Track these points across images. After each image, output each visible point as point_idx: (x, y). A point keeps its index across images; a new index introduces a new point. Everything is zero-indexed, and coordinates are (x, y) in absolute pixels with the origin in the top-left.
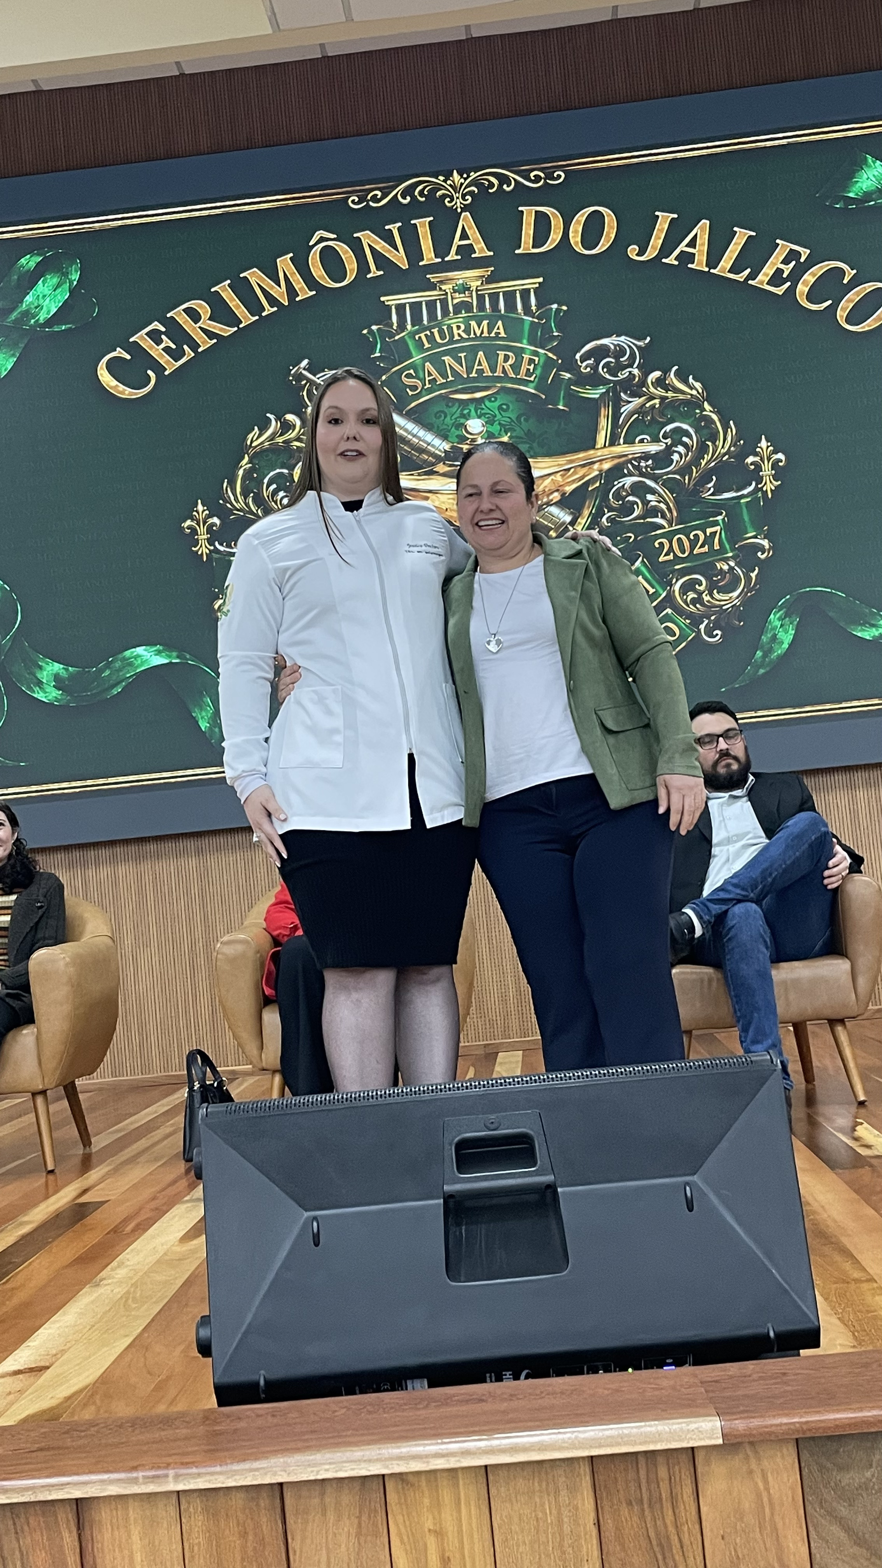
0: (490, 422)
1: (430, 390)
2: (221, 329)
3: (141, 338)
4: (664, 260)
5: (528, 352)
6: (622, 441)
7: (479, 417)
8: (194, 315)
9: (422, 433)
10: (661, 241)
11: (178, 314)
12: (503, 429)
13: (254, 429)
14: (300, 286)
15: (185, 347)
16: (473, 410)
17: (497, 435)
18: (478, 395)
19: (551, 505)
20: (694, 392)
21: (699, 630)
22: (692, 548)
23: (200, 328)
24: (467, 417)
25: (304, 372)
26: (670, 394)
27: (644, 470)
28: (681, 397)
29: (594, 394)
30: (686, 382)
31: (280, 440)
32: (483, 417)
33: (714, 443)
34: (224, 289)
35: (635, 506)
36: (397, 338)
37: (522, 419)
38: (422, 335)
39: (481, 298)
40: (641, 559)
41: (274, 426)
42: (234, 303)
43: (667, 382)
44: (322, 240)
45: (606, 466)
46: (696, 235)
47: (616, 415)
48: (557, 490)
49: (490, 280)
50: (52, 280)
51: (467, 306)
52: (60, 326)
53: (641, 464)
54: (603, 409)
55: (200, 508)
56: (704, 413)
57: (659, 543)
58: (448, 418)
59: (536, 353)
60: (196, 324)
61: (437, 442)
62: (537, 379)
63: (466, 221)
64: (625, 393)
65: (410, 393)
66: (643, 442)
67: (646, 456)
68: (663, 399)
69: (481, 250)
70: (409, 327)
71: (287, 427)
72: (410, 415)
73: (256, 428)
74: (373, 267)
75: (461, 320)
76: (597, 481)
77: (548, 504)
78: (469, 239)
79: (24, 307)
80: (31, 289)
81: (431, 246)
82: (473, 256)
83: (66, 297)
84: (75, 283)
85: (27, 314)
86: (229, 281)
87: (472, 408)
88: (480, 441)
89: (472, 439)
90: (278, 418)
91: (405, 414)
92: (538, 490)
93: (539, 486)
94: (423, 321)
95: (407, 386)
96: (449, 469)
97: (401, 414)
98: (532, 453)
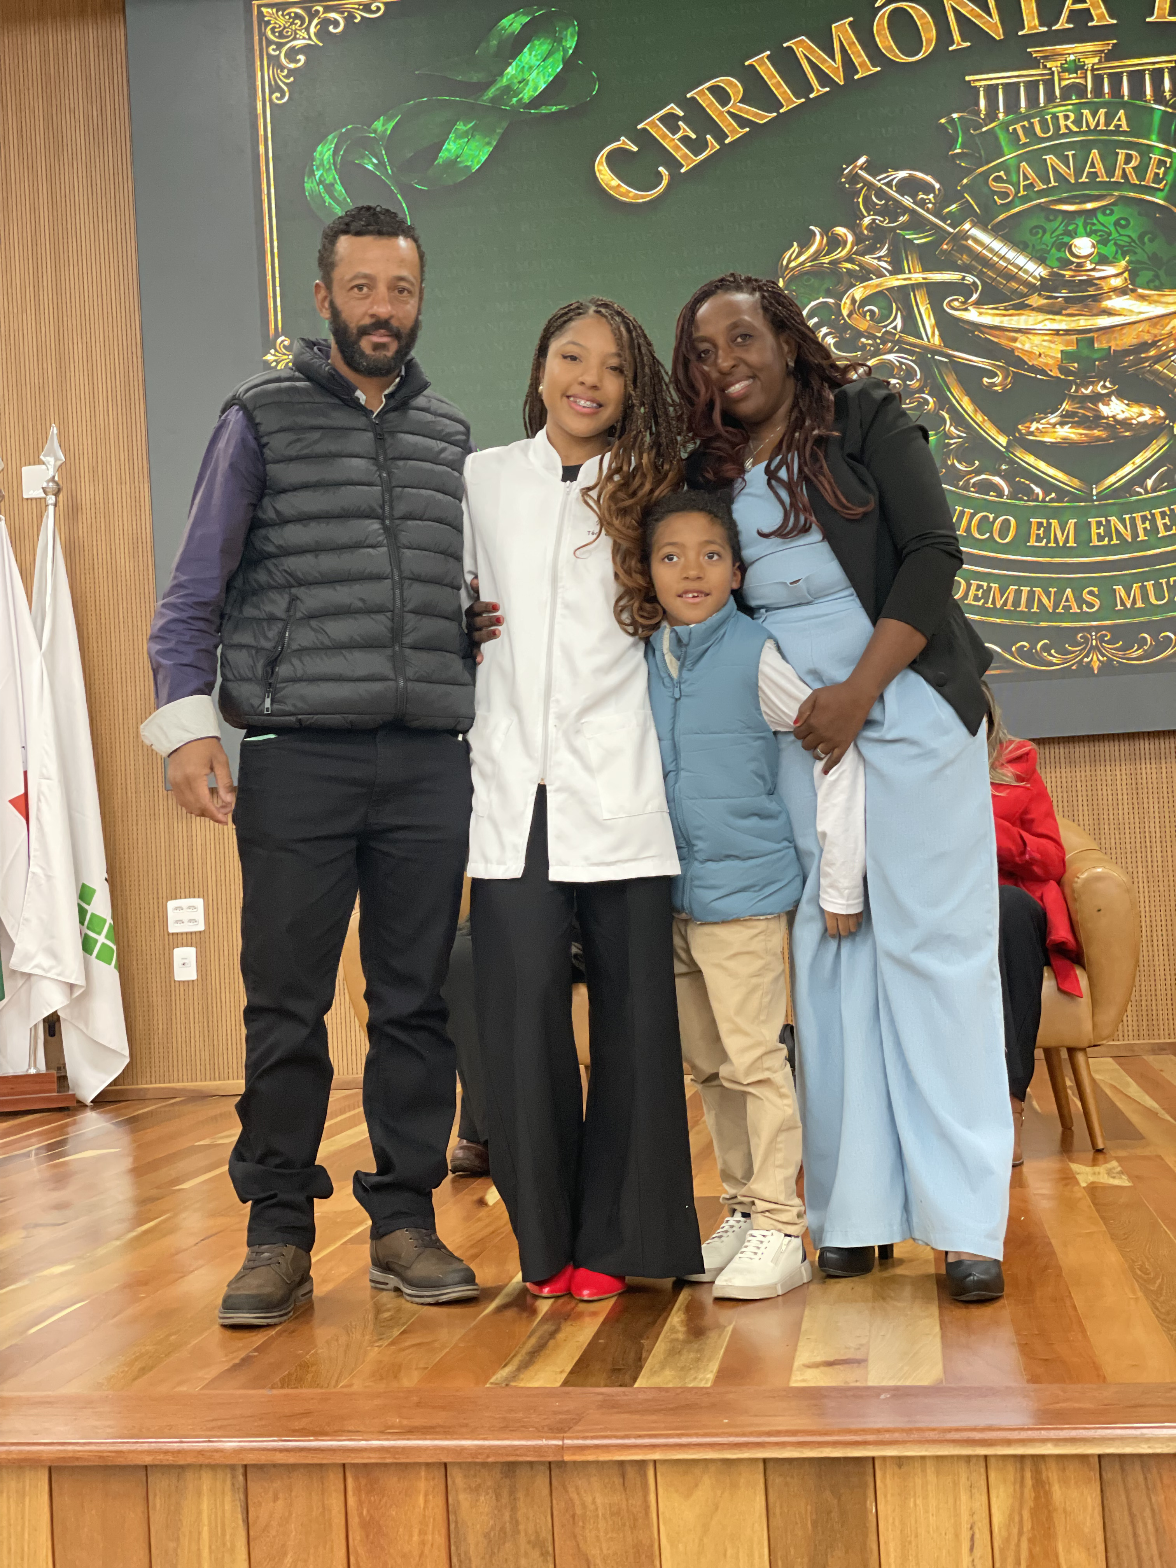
0: (1104, 241)
1: (1025, 199)
2: (756, 115)
3: (652, 124)
5: (1157, 151)
7: (1089, 235)
8: (721, 95)
9: (1011, 255)
11: (701, 94)
12: (1120, 252)
13: (793, 245)
14: (860, 60)
15: (708, 137)
16: (1081, 224)
17: (1111, 258)
18: (1089, 206)
23: (729, 112)
24: (1073, 234)
25: (859, 171)
31: (826, 259)
32: (1094, 235)
34: (762, 63)
36: (984, 129)
38: (1018, 127)
39: (1098, 81)
41: (818, 241)
42: (774, 81)
49: (1111, 56)
50: (542, 47)
51: (1080, 90)
52: (549, 107)
58: (1047, 236)
59: (1168, 154)
60: (723, 107)
61: (1031, 266)
62: (1167, 188)
65: (999, 202)
69: (1101, 16)
70: (1001, 116)
71: (835, 243)
72: (997, 231)
73: (795, 244)
74: (957, 37)
75: (1070, 107)
78: (1085, 2)
79: (504, 81)
80: (514, 58)
81: (1035, 10)
82: (1090, 24)
83: (558, 70)
84: (571, 51)
85: (508, 90)
86: (768, 53)
87: (1080, 222)
88: (1089, 266)
89: (1078, 263)
90: (825, 231)
91: (992, 229)
92: (1163, 332)
93: (1164, 327)
94: (1020, 108)
95: (996, 193)
96: (1045, 301)
97: (985, 229)
98: (1157, 283)
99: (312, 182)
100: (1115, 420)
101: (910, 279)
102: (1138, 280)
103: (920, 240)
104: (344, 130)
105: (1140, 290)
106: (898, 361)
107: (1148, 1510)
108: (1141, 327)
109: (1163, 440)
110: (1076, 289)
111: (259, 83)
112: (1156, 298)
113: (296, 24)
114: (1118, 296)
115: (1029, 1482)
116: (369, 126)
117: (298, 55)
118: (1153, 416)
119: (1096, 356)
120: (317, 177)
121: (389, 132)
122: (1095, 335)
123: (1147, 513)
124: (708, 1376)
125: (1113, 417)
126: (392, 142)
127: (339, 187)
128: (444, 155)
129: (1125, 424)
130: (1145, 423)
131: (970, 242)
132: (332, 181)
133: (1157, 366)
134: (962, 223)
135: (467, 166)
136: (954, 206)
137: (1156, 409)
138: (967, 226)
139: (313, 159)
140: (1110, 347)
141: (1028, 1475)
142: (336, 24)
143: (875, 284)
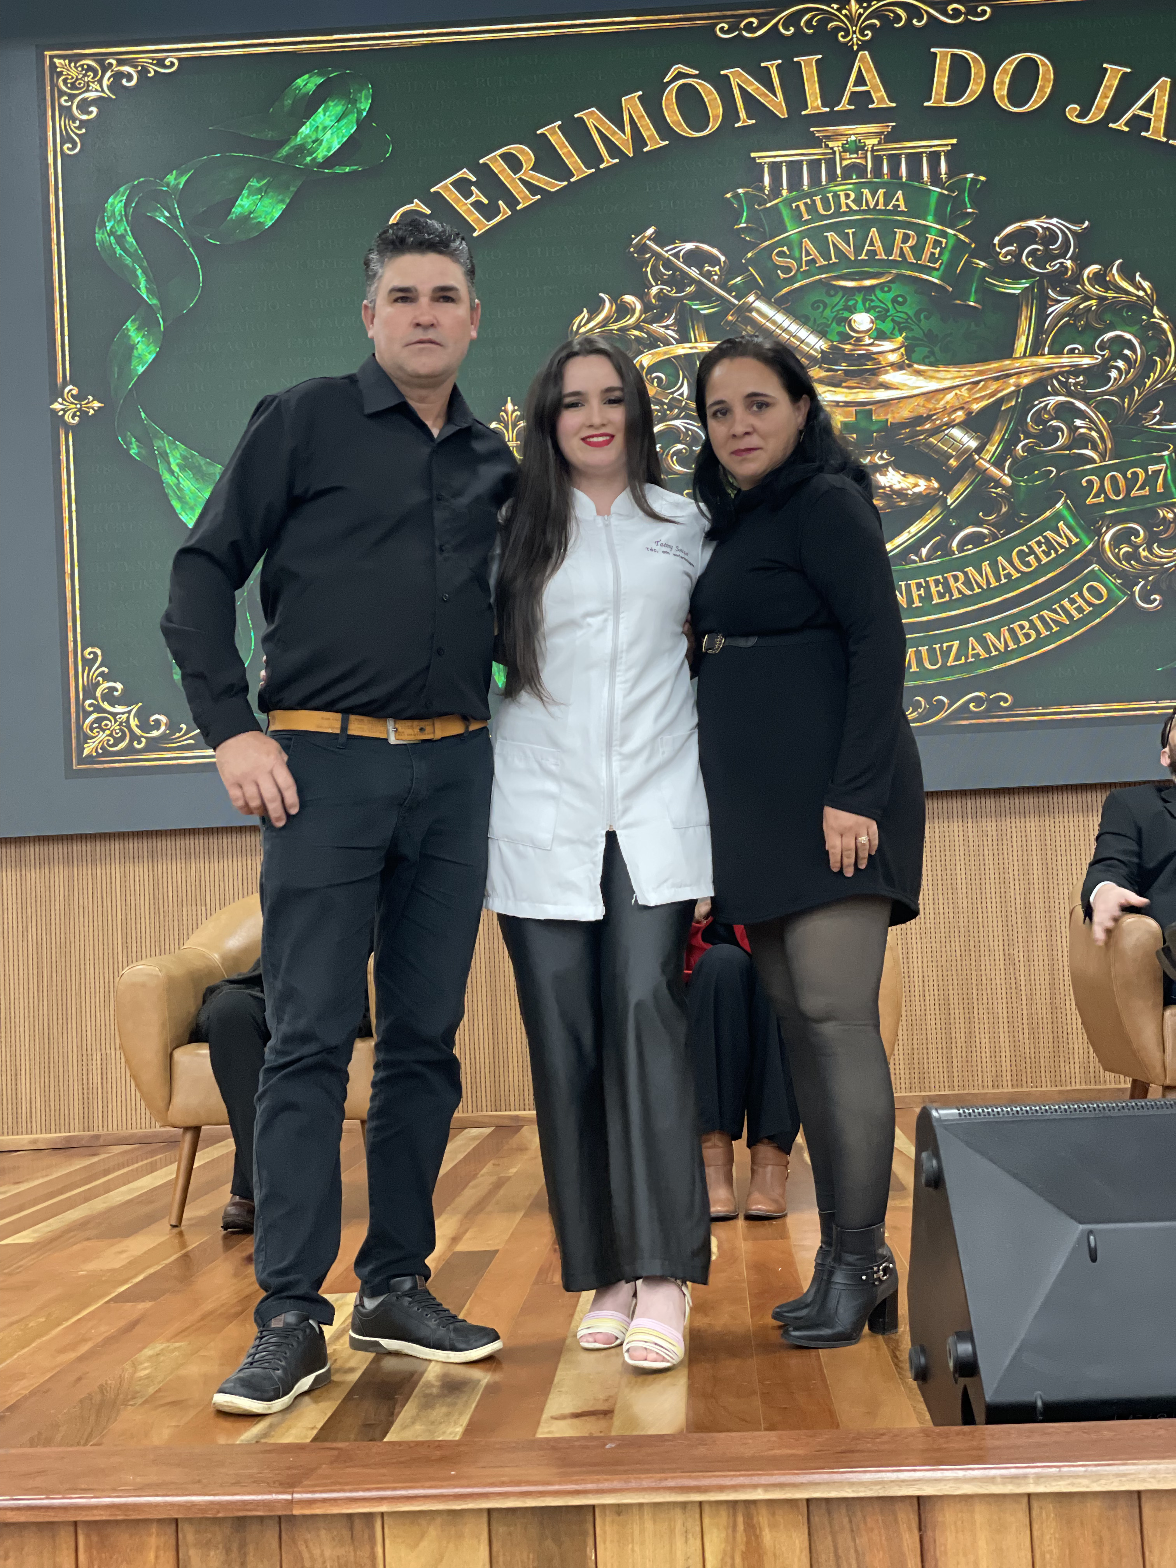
0: (881, 316)
1: (807, 274)
2: (547, 183)
3: (445, 188)
4: (1111, 125)
5: (933, 231)
6: (1046, 349)
7: (867, 311)
8: (514, 163)
9: (794, 328)
10: (1108, 101)
11: (494, 161)
12: (897, 328)
13: (582, 312)
14: (648, 133)
15: (500, 202)
16: (860, 299)
17: (888, 334)
18: (868, 283)
19: (953, 427)
20: (1141, 293)
21: (1133, 593)
22: (1129, 491)
23: (520, 179)
24: (852, 310)
25: (648, 242)
26: (1110, 294)
27: (1073, 388)
28: (1125, 298)
29: (1016, 289)
30: (1132, 281)
31: (615, 327)
32: (872, 311)
33: (1163, 358)
34: (553, 133)
35: (1060, 433)
36: (768, 205)
37: (922, 316)
38: (801, 204)
39: (877, 160)
40: (1063, 499)
41: (608, 308)
42: (565, 150)
43: (1108, 279)
44: (680, 75)
45: (1025, 380)
46: (1154, 95)
47: (1042, 317)
48: (962, 408)
49: (890, 138)
50: (334, 108)
51: (860, 170)
52: (343, 167)
53: (1070, 380)
54: (1024, 309)
55: (510, 407)
56: (1152, 320)
57: (1087, 481)
58: (827, 312)
59: (944, 234)
60: (515, 174)
61: (812, 339)
62: (943, 267)
63: (864, 62)
64: (1054, 290)
65: (782, 276)
66: (1074, 353)
67: (1076, 371)
68: (1101, 299)
69: (881, 99)
70: (784, 192)
71: (624, 310)
72: (781, 304)
73: (585, 310)
74: (742, 114)
75: (851, 186)
76: (1011, 400)
77: (950, 425)
78: (867, 85)
79: (298, 140)
80: (308, 119)
81: (818, 91)
82: (870, 106)
83: (352, 131)
84: (365, 114)
85: (301, 150)
86: (560, 122)
87: (859, 299)
88: (867, 341)
89: (857, 338)
90: (614, 299)
91: (774, 302)
92: (938, 406)
93: (939, 401)
94: (803, 185)
95: (780, 267)
96: (826, 374)
97: (768, 302)
98: (932, 359)
99: (103, 234)
100: (892, 490)
101: (696, 348)
102: (914, 356)
103: (706, 310)
104: (136, 182)
105: (916, 366)
106: (685, 428)
107: (852, 1551)
108: (915, 402)
109: (937, 511)
110: (856, 363)
111: (50, 133)
112: (930, 373)
113: (89, 76)
114: (895, 371)
115: (741, 1527)
116: (162, 179)
117: (90, 106)
118: (928, 488)
119: (875, 428)
120: (108, 228)
121: (181, 186)
122: (873, 407)
123: (922, 580)
124: (457, 1430)
125: (890, 487)
126: (185, 195)
127: (130, 239)
128: (236, 210)
129: (901, 494)
130: (920, 494)
131: (754, 314)
132: (123, 232)
133: (931, 439)
134: (746, 295)
135: (260, 222)
136: (739, 278)
137: (930, 480)
138: (751, 298)
139: (104, 210)
140: (887, 420)
141: (740, 1520)
142: (129, 77)
143: (662, 353)
